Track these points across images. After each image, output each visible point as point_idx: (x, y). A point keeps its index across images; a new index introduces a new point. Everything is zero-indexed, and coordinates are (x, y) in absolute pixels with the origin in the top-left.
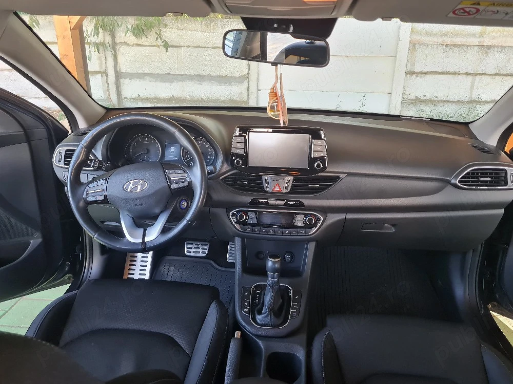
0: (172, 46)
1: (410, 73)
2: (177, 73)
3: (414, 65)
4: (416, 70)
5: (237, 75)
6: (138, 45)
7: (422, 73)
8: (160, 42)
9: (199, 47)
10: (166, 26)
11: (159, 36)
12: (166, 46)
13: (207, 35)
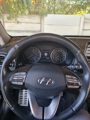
0: (20, 23)
1: (83, 30)
2: (21, 30)
3: (84, 28)
4: (85, 29)
5: (38, 30)
6: (10, 22)
7: (86, 30)
8: (16, 21)
9: (27, 23)
10: (18, 17)
11: (16, 20)
12: (18, 22)
13: (29, 19)
